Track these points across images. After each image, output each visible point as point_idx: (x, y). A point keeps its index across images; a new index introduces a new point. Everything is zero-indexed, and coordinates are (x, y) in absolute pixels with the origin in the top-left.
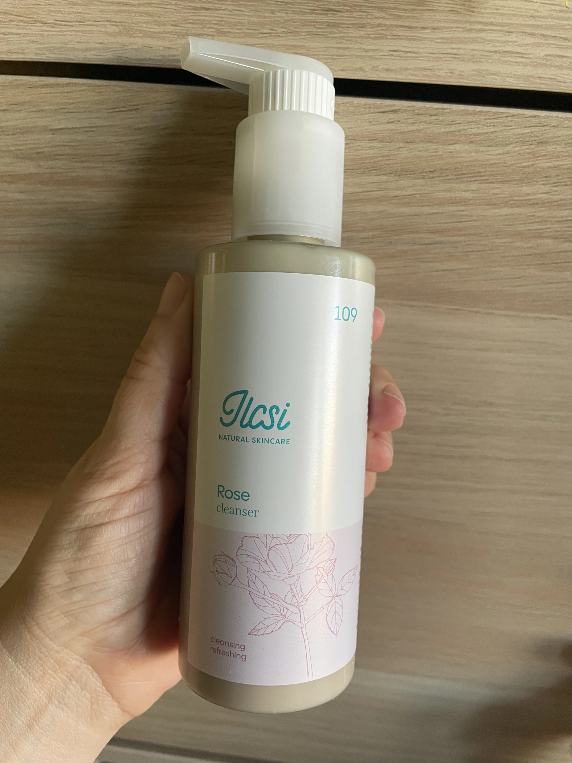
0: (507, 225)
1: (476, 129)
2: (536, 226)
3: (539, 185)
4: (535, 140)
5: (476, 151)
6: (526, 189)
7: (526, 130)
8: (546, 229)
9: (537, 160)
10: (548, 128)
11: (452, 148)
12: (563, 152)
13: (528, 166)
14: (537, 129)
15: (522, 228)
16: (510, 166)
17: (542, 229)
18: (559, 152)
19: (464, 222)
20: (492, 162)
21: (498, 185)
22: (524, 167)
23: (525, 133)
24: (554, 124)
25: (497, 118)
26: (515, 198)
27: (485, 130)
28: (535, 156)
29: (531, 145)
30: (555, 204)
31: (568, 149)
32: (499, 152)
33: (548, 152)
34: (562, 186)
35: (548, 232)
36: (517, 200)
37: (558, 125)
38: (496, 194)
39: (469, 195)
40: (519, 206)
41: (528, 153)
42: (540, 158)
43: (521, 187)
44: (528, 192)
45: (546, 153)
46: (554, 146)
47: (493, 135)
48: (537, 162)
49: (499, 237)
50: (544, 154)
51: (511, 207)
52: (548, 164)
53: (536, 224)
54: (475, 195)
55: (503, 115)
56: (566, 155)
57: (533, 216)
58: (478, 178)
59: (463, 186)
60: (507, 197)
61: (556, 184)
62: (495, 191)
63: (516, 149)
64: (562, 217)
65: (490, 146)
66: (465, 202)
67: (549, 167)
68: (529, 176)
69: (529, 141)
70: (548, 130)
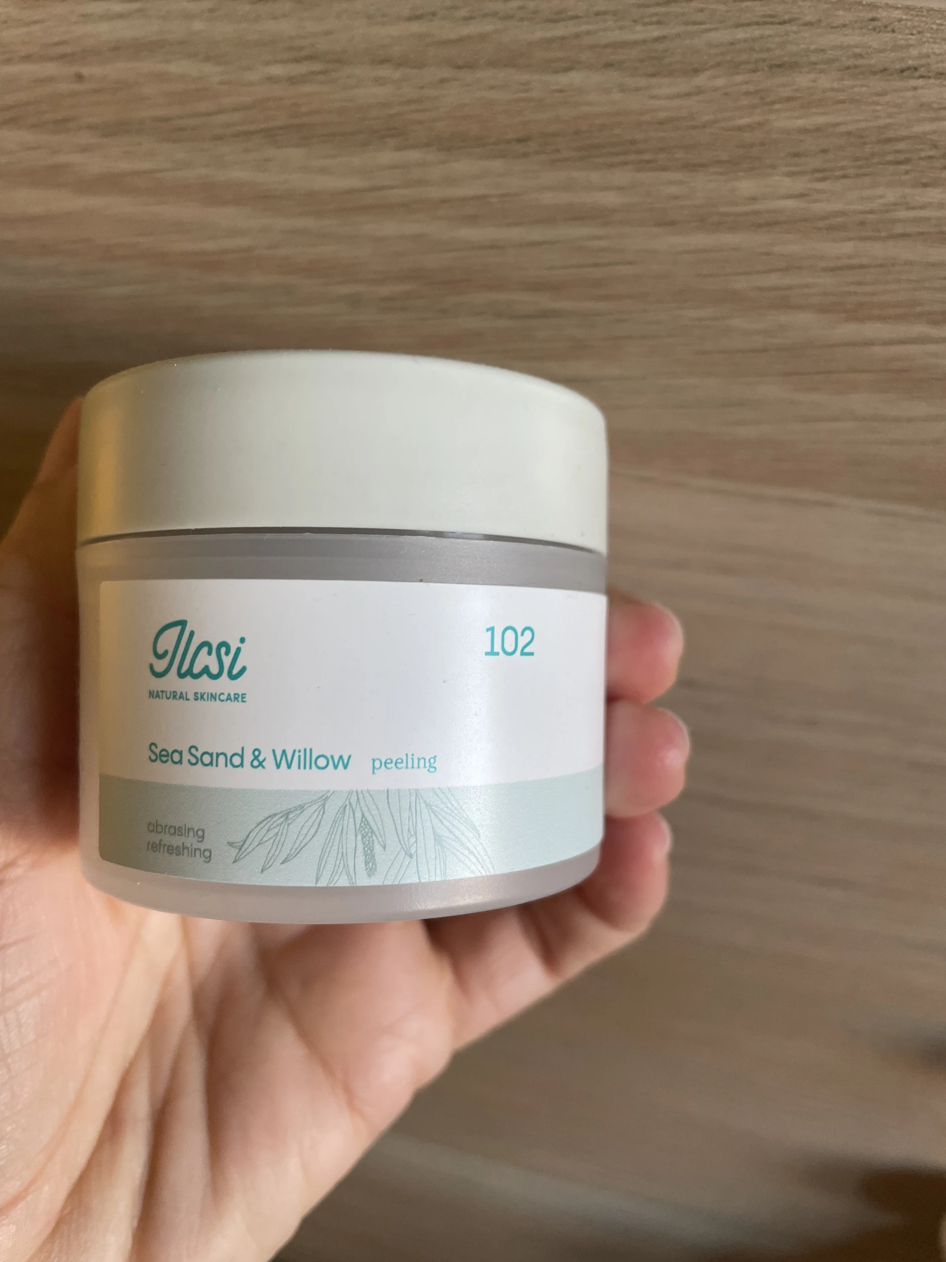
0: (706, 276)
1: (617, 32)
2: (774, 280)
3: (780, 174)
4: (764, 60)
5: (623, 89)
6: (746, 186)
7: (740, 34)
8: (801, 287)
9: (772, 111)
10: (795, 28)
11: (563, 80)
12: (832, 89)
13: (750, 127)
14: (768, 31)
15: (741, 284)
16: (704, 127)
18: (824, 91)
19: (606, 265)
20: (662, 115)
21: (678, 176)
22: (740, 129)
23: (739, 42)
24: (808, 18)
26: (722, 209)
27: (640, 33)
28: (766, 100)
29: (755, 71)
30: (820, 224)
31: (846, 83)
32: (675, 90)
33: (797, 90)
34: (837, 178)
36: (728, 214)
37: (820, 21)
38: (677, 197)
39: (610, 199)
41: (747, 93)
42: (778, 106)
43: (735, 180)
44: (753, 193)
45: (792, 94)
46: (812, 76)
47: (660, 46)
48: (773, 117)
49: (689, 304)
50: (786, 95)
52: (800, 123)
54: (627, 200)
56: (843, 98)
58: (632, 157)
59: (595, 177)
60: (701, 206)
61: (822, 174)
62: (673, 190)
63: (720, 82)
64: (838, 258)
65: (653, 75)
67: (804, 131)
68: (754, 152)
69: (748, 63)
70: (795, 33)
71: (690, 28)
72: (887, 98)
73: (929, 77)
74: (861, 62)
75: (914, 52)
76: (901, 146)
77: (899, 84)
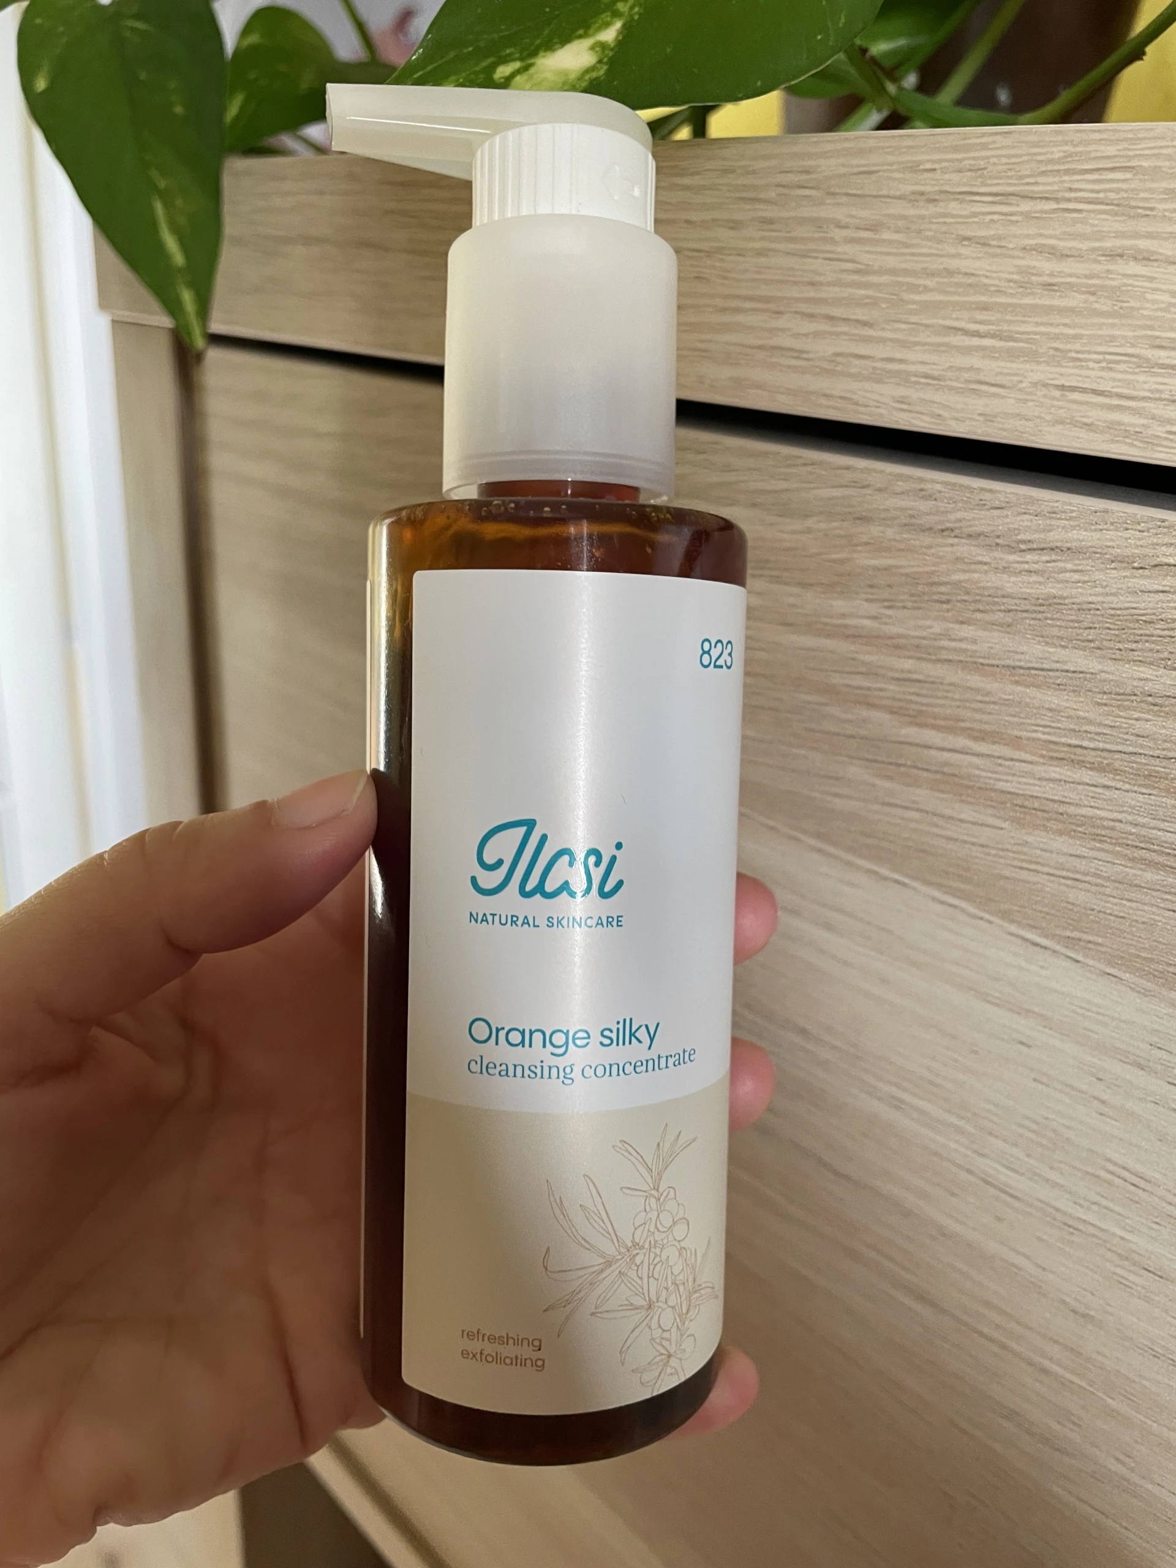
17: (869, 689)
25: (789, 466)
35: (882, 698)
40: (828, 636)
53: (858, 677)
55: (800, 461)
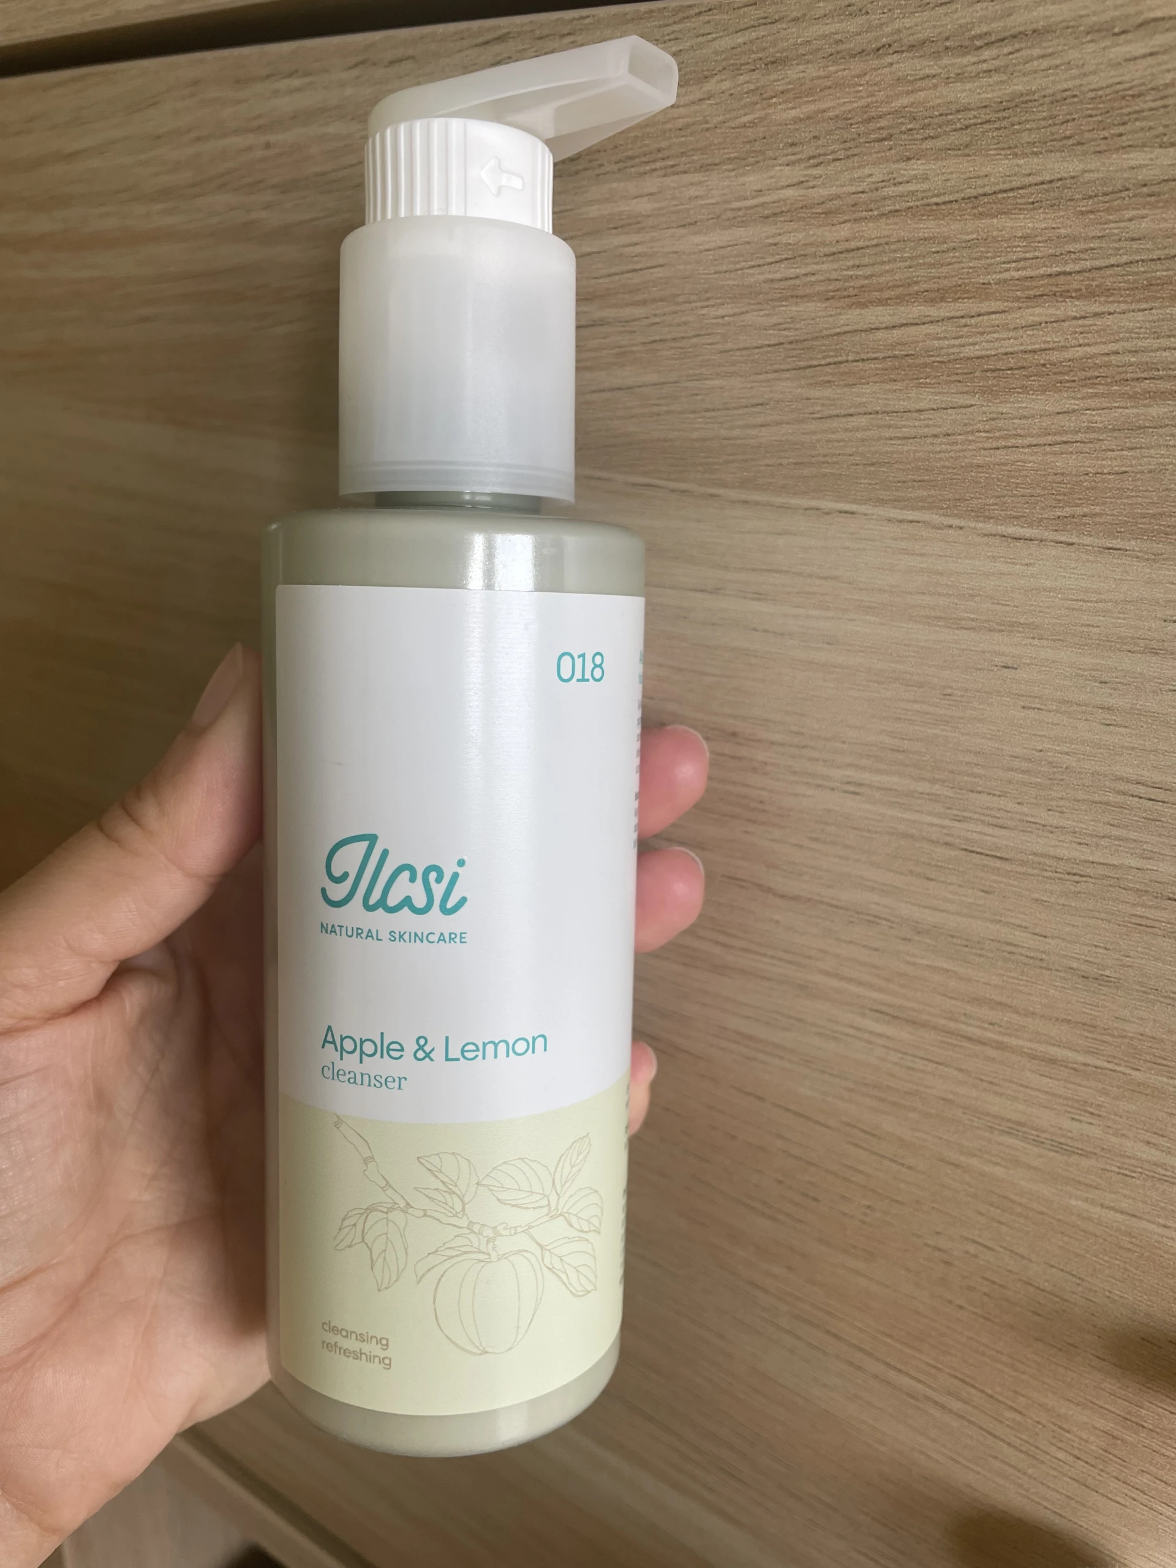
0: (726, 272)
2: (783, 271)
3: (780, 165)
4: (761, 59)
6: (753, 180)
7: (740, 39)
8: (806, 275)
9: (770, 106)
10: (784, 26)
12: (819, 78)
13: (753, 124)
14: (762, 32)
16: (716, 128)
18: (812, 79)
19: (641, 270)
20: (680, 122)
21: (697, 177)
22: (745, 126)
23: (739, 46)
24: (794, 14)
26: (735, 205)
28: (765, 96)
29: (754, 70)
30: (820, 210)
31: (831, 69)
33: (790, 83)
34: (830, 162)
36: (739, 209)
37: (805, 15)
39: (644, 206)
41: (749, 92)
42: (774, 100)
43: (743, 175)
44: (759, 187)
45: (786, 87)
46: (801, 68)
48: (770, 111)
49: (711, 302)
50: (780, 88)
51: (730, 227)
52: (793, 113)
54: (656, 205)
56: (829, 83)
57: (775, 245)
58: (658, 165)
60: (718, 203)
61: (816, 160)
62: (693, 191)
63: (726, 85)
66: (639, 223)
67: (797, 120)
68: (757, 146)
69: (748, 63)
70: (785, 29)
71: (701, 39)
72: (867, 78)
73: (903, 51)
74: (840, 47)
75: (888, 30)
76: (883, 123)
77: (876, 63)
